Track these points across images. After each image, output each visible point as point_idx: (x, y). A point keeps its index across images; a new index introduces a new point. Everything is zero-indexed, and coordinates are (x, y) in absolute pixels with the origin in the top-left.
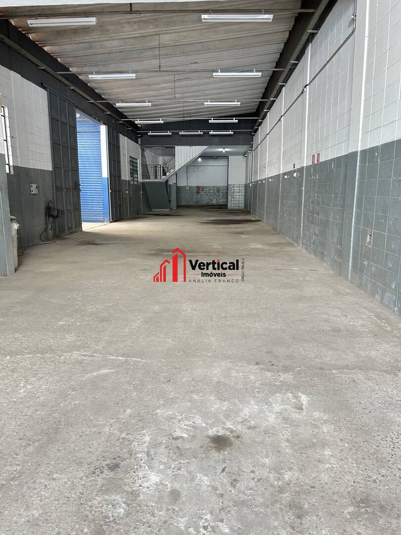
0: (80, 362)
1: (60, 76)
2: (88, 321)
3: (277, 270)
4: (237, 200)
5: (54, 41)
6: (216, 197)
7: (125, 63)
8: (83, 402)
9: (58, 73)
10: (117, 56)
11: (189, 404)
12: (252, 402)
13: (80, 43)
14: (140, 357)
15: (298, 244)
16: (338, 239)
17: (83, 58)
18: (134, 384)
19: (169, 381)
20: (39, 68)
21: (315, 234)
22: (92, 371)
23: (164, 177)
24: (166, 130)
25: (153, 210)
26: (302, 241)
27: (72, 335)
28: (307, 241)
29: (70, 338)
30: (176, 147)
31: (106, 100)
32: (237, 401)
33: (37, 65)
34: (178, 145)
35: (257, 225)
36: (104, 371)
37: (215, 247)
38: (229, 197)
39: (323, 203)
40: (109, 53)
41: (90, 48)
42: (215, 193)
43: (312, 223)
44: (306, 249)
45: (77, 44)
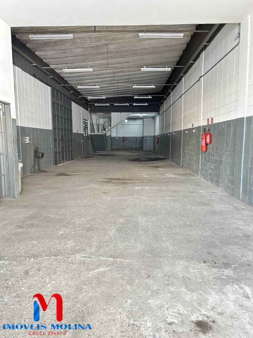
0: (83, 262)
1: (45, 70)
2: (79, 230)
3: (190, 192)
4: (148, 145)
5: (42, 49)
6: (135, 143)
7: (84, 62)
8: (94, 294)
9: (44, 68)
10: (80, 58)
11: (169, 295)
12: (212, 293)
13: (58, 50)
14: (122, 258)
15: (198, 175)
16: (230, 173)
17: (58, 59)
18: (125, 280)
19: (149, 276)
20: (33, 65)
21: (211, 169)
22: (93, 270)
23: (104, 131)
24: (106, 102)
25: (97, 152)
26: (200, 172)
27: (71, 241)
28: (205, 173)
29: (70, 244)
30: (112, 113)
31: (70, 84)
32: (201, 292)
33: (31, 63)
34: (114, 112)
35: (165, 161)
36: (101, 269)
37: (144, 176)
38: (144, 143)
39: (217, 149)
40: (75, 56)
41: (64, 53)
42: (134, 141)
43: (209, 161)
44: (204, 178)
45: (56, 50)
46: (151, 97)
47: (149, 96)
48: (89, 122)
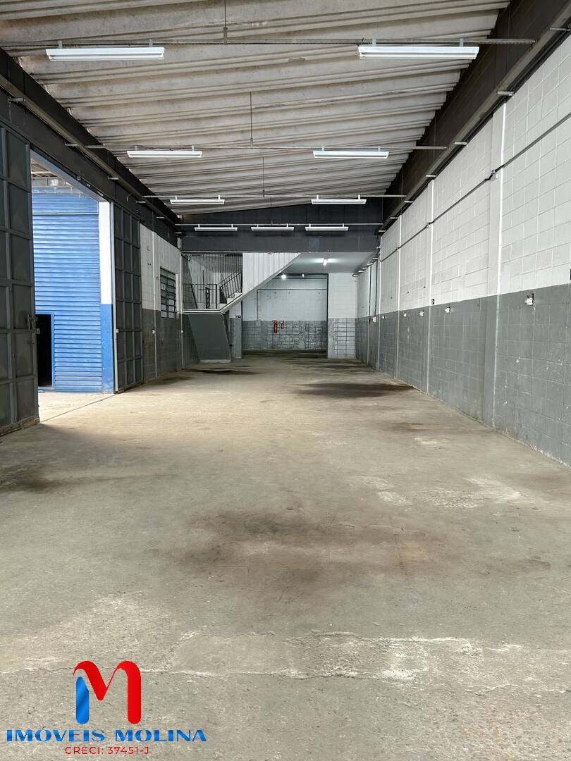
6: (303, 338)
30: (245, 255)
34: (249, 251)
38: (330, 339)
42: (301, 333)
46: (365, 200)
47: (356, 198)
48: (178, 278)
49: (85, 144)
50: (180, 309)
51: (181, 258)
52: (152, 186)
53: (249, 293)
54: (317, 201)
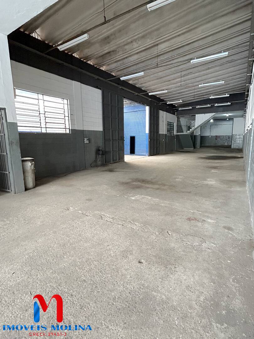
1: (109, 82)
4: (238, 143)
6: (227, 141)
23: (188, 131)
24: (189, 106)
25: (184, 149)
30: (196, 115)
34: (198, 114)
38: (233, 141)
42: (226, 139)
46: (229, 95)
47: (226, 95)
48: (175, 125)
49: (139, 93)
50: (175, 133)
51: (176, 118)
52: (165, 99)
53: (197, 127)
54: (212, 97)
